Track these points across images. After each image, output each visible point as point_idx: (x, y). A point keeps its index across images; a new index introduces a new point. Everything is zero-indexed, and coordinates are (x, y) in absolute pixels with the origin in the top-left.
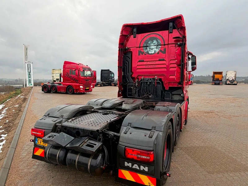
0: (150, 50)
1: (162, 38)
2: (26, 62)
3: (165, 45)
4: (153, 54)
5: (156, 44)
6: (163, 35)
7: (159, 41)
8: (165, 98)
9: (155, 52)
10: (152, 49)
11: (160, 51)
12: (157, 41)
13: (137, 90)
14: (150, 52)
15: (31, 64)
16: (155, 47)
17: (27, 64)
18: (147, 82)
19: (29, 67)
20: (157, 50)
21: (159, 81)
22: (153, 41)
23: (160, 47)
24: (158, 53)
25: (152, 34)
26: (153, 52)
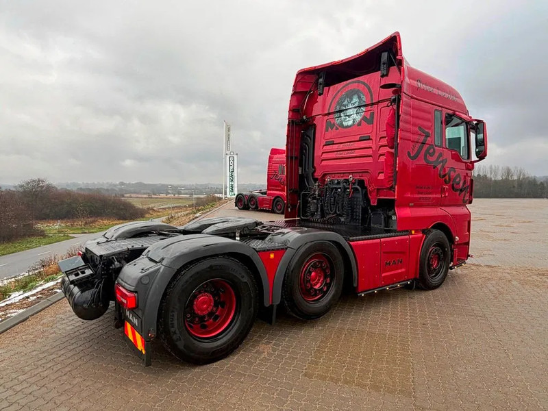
0: (346, 119)
1: (369, 89)
2: (228, 152)
3: (372, 104)
4: (350, 126)
5: (357, 105)
6: (370, 82)
7: (362, 96)
8: (372, 225)
9: (354, 122)
10: (349, 116)
11: (364, 118)
12: (359, 97)
13: (319, 206)
14: (345, 124)
15: (235, 157)
16: (355, 110)
17: (228, 157)
18: (336, 189)
19: (231, 161)
20: (358, 118)
21: (358, 185)
22: (351, 99)
23: (363, 109)
24: (359, 124)
25: (351, 83)
26: (350, 123)
